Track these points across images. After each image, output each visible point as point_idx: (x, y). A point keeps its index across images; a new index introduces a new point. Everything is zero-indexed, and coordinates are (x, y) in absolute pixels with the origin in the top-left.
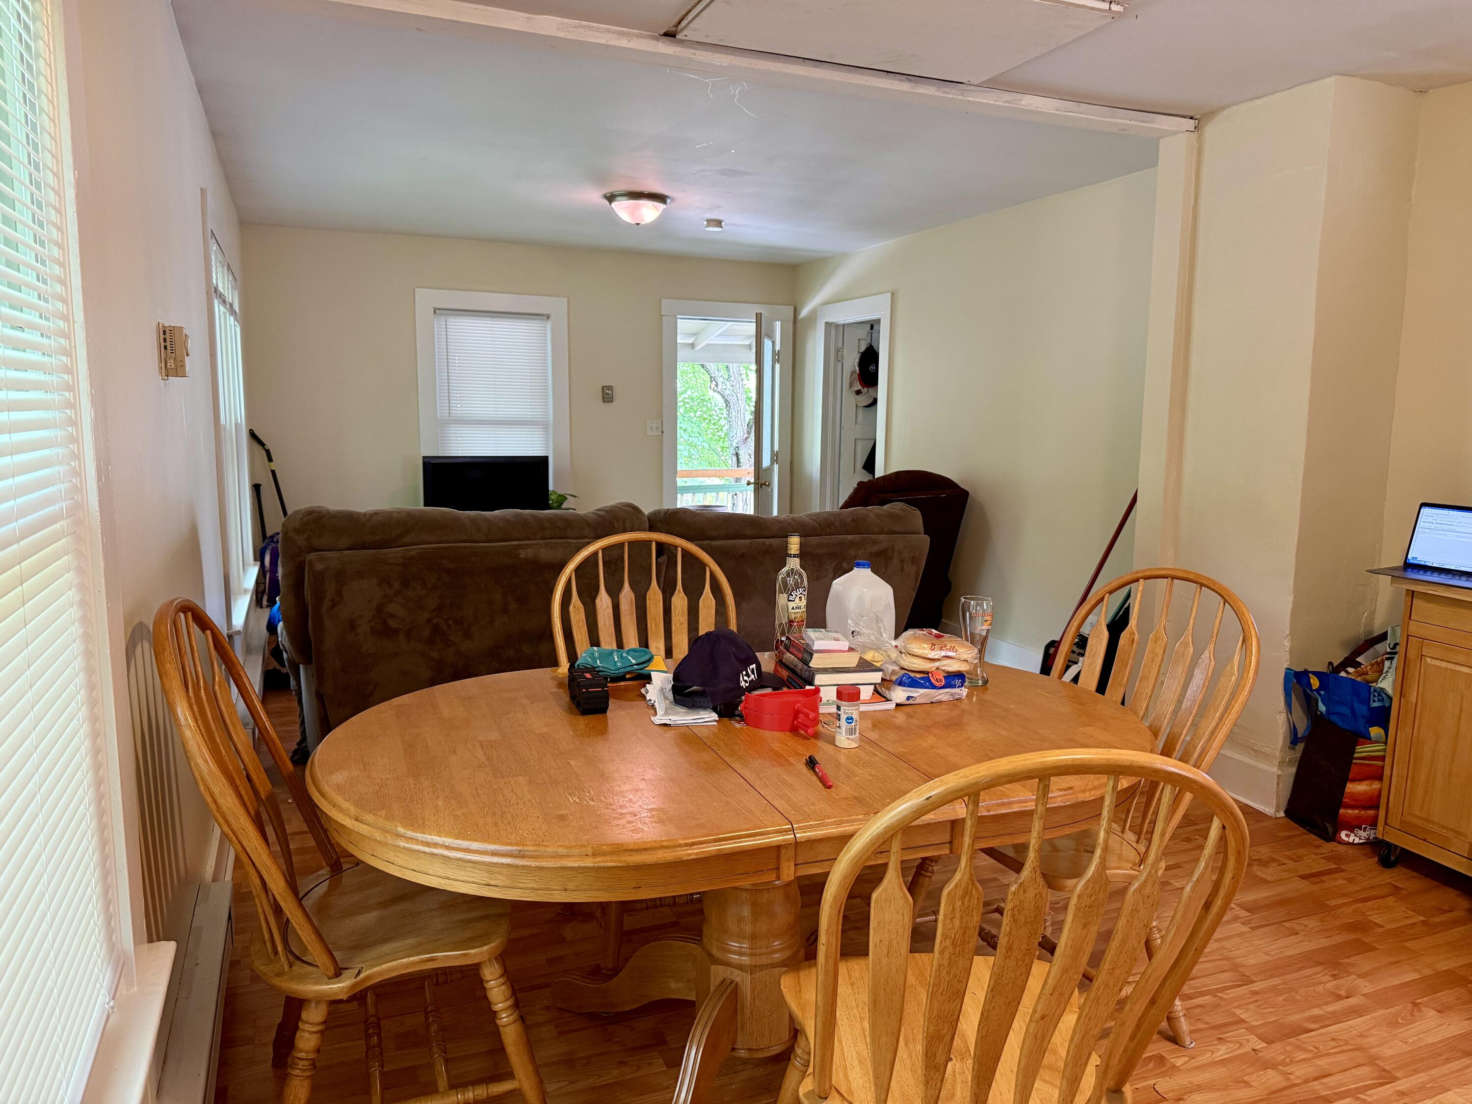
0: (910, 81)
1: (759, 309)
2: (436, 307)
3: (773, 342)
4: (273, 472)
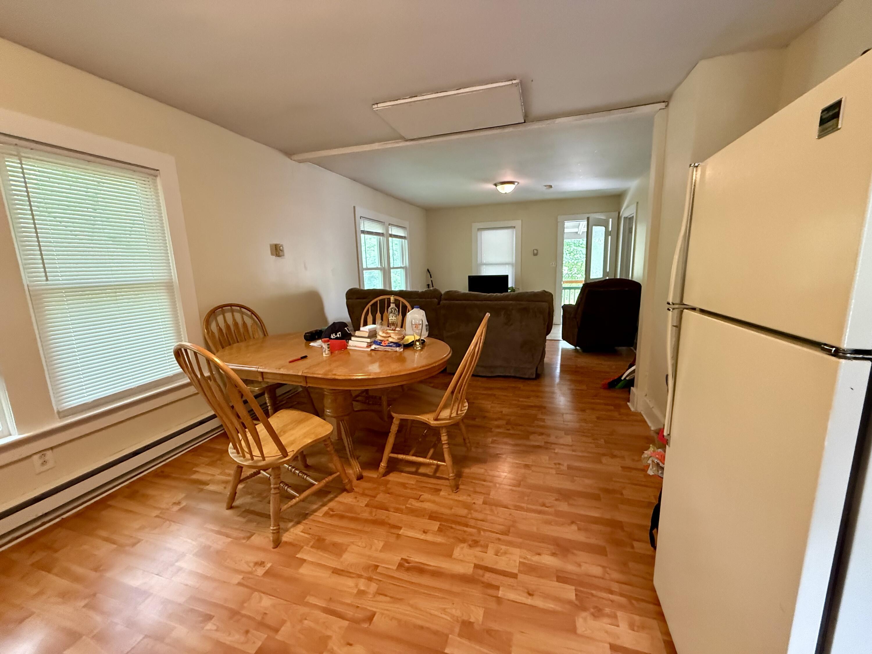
0: (501, 128)
1: (588, 215)
2: (479, 228)
3: (605, 227)
4: (432, 281)
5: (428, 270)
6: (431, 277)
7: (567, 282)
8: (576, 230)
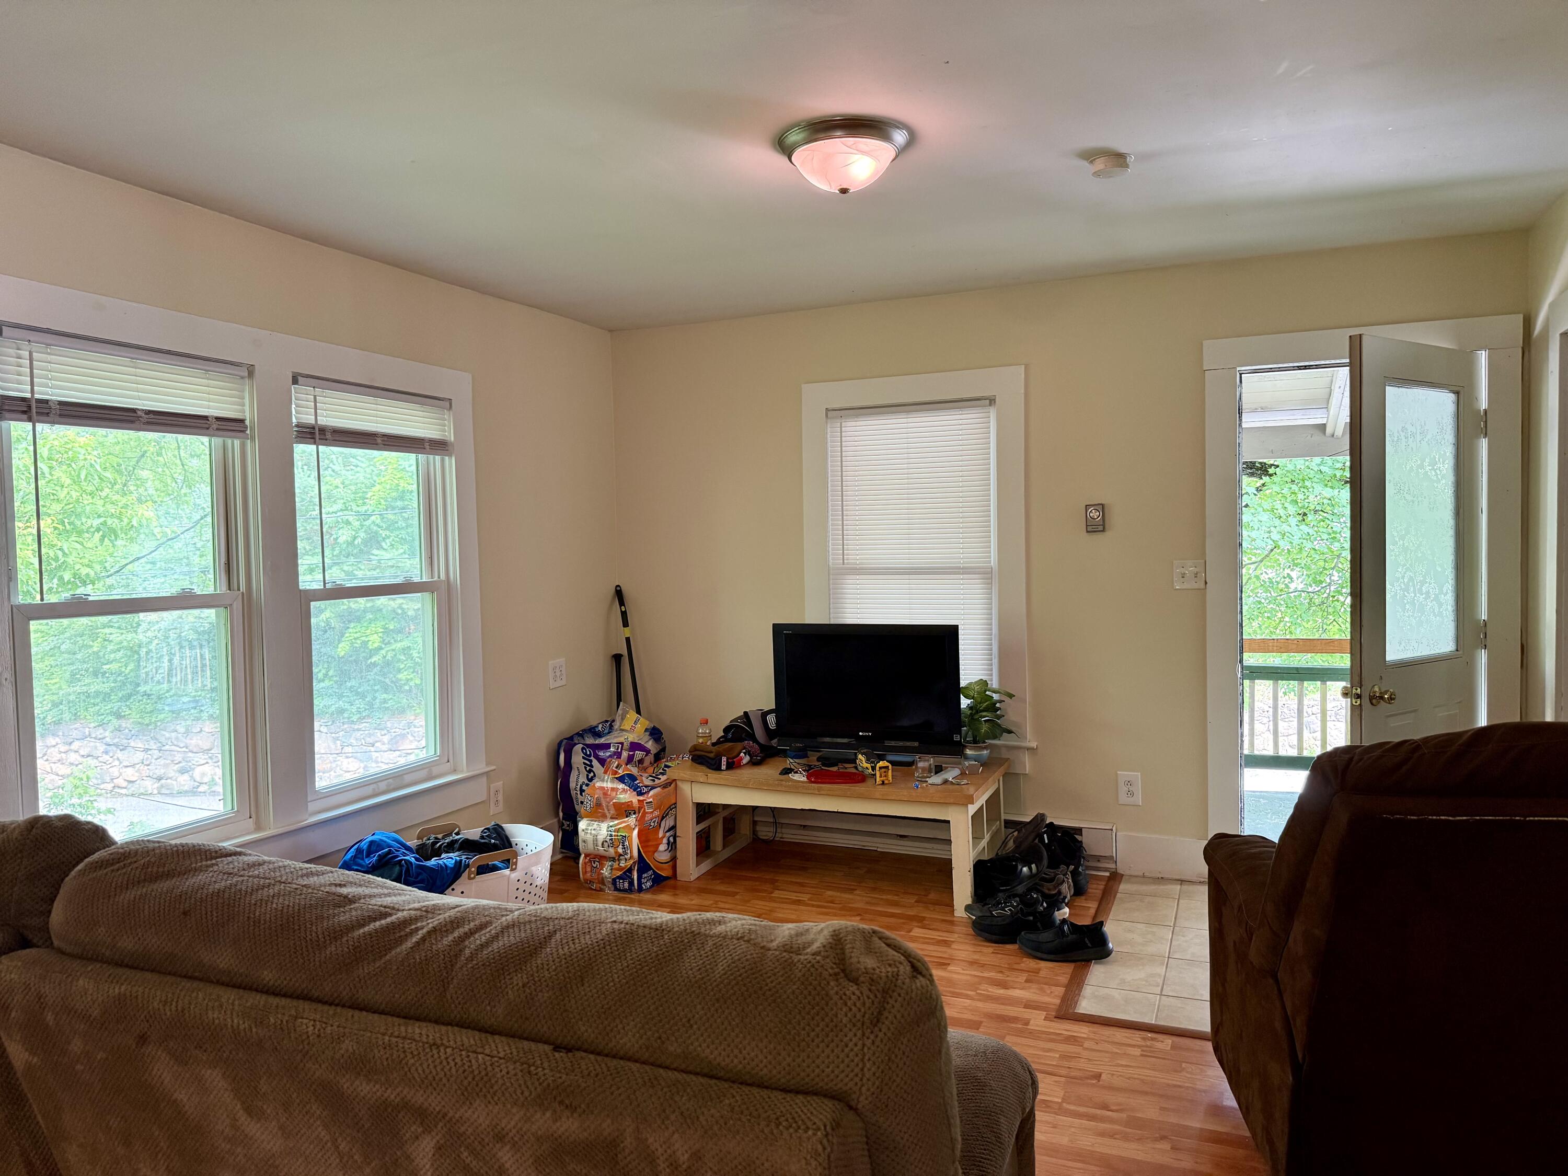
2: (830, 406)
3: (1457, 393)
4: (628, 640)
5: (619, 594)
6: (626, 624)
7: (1264, 646)
8: (1317, 418)
